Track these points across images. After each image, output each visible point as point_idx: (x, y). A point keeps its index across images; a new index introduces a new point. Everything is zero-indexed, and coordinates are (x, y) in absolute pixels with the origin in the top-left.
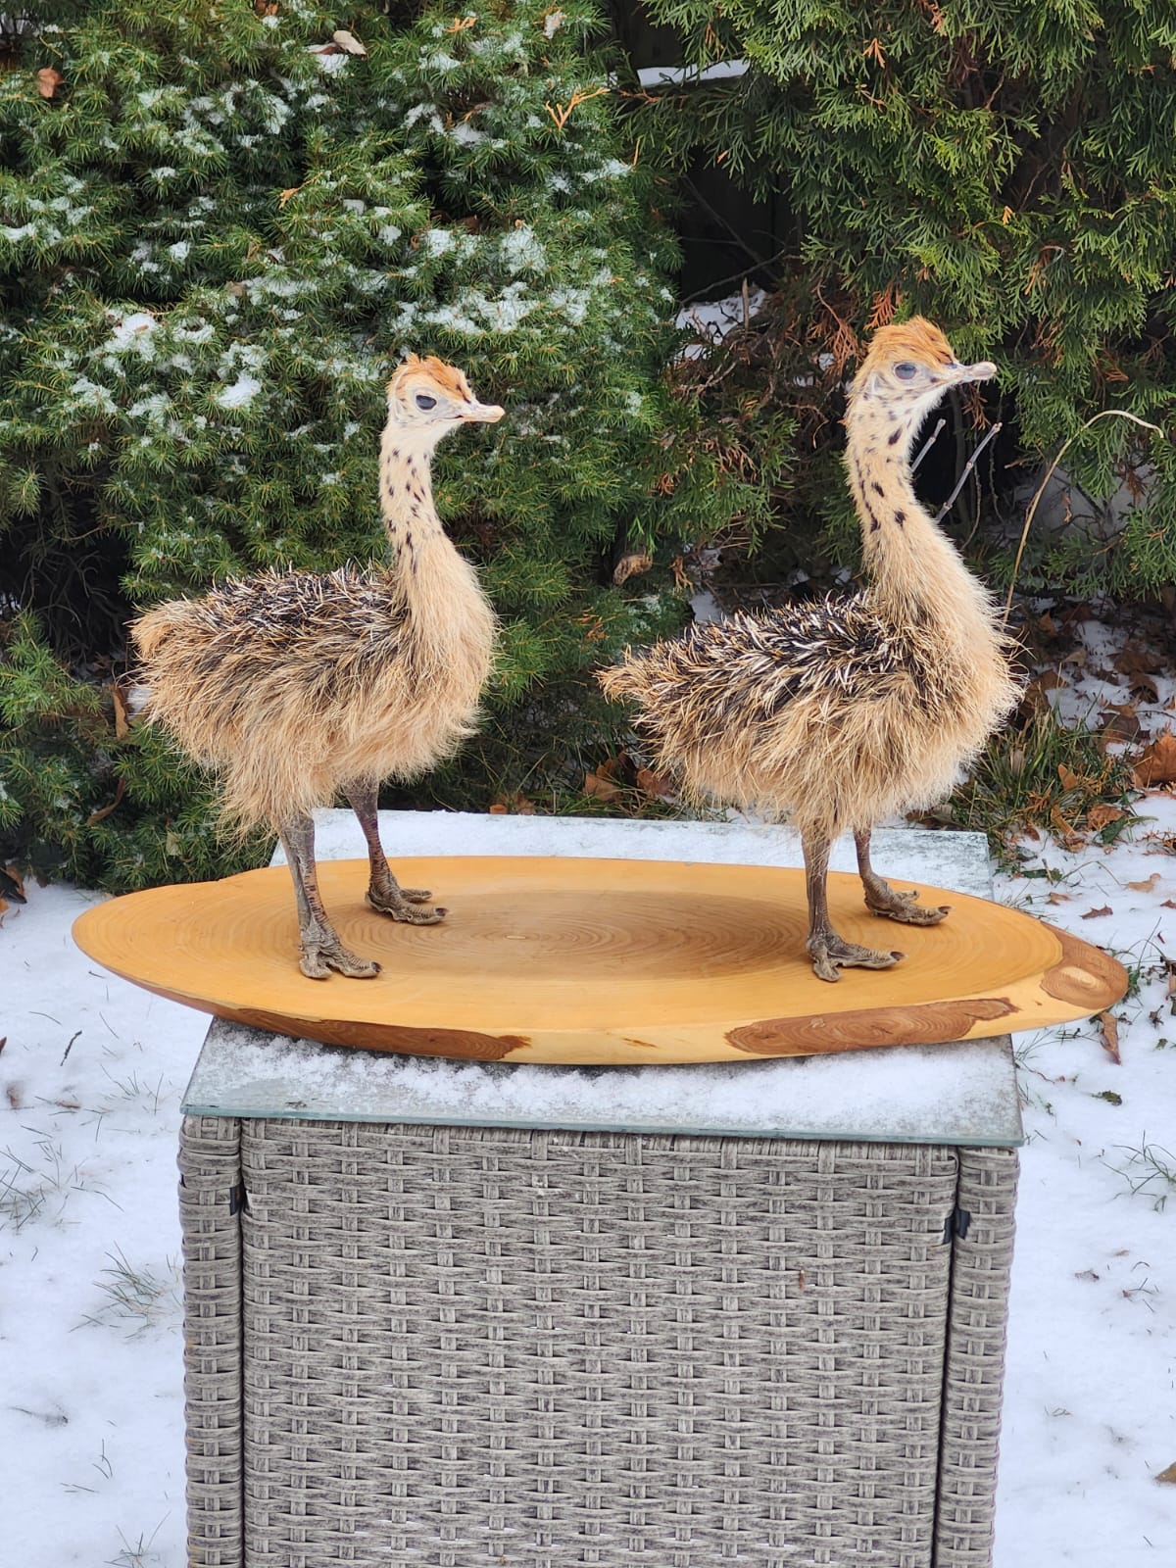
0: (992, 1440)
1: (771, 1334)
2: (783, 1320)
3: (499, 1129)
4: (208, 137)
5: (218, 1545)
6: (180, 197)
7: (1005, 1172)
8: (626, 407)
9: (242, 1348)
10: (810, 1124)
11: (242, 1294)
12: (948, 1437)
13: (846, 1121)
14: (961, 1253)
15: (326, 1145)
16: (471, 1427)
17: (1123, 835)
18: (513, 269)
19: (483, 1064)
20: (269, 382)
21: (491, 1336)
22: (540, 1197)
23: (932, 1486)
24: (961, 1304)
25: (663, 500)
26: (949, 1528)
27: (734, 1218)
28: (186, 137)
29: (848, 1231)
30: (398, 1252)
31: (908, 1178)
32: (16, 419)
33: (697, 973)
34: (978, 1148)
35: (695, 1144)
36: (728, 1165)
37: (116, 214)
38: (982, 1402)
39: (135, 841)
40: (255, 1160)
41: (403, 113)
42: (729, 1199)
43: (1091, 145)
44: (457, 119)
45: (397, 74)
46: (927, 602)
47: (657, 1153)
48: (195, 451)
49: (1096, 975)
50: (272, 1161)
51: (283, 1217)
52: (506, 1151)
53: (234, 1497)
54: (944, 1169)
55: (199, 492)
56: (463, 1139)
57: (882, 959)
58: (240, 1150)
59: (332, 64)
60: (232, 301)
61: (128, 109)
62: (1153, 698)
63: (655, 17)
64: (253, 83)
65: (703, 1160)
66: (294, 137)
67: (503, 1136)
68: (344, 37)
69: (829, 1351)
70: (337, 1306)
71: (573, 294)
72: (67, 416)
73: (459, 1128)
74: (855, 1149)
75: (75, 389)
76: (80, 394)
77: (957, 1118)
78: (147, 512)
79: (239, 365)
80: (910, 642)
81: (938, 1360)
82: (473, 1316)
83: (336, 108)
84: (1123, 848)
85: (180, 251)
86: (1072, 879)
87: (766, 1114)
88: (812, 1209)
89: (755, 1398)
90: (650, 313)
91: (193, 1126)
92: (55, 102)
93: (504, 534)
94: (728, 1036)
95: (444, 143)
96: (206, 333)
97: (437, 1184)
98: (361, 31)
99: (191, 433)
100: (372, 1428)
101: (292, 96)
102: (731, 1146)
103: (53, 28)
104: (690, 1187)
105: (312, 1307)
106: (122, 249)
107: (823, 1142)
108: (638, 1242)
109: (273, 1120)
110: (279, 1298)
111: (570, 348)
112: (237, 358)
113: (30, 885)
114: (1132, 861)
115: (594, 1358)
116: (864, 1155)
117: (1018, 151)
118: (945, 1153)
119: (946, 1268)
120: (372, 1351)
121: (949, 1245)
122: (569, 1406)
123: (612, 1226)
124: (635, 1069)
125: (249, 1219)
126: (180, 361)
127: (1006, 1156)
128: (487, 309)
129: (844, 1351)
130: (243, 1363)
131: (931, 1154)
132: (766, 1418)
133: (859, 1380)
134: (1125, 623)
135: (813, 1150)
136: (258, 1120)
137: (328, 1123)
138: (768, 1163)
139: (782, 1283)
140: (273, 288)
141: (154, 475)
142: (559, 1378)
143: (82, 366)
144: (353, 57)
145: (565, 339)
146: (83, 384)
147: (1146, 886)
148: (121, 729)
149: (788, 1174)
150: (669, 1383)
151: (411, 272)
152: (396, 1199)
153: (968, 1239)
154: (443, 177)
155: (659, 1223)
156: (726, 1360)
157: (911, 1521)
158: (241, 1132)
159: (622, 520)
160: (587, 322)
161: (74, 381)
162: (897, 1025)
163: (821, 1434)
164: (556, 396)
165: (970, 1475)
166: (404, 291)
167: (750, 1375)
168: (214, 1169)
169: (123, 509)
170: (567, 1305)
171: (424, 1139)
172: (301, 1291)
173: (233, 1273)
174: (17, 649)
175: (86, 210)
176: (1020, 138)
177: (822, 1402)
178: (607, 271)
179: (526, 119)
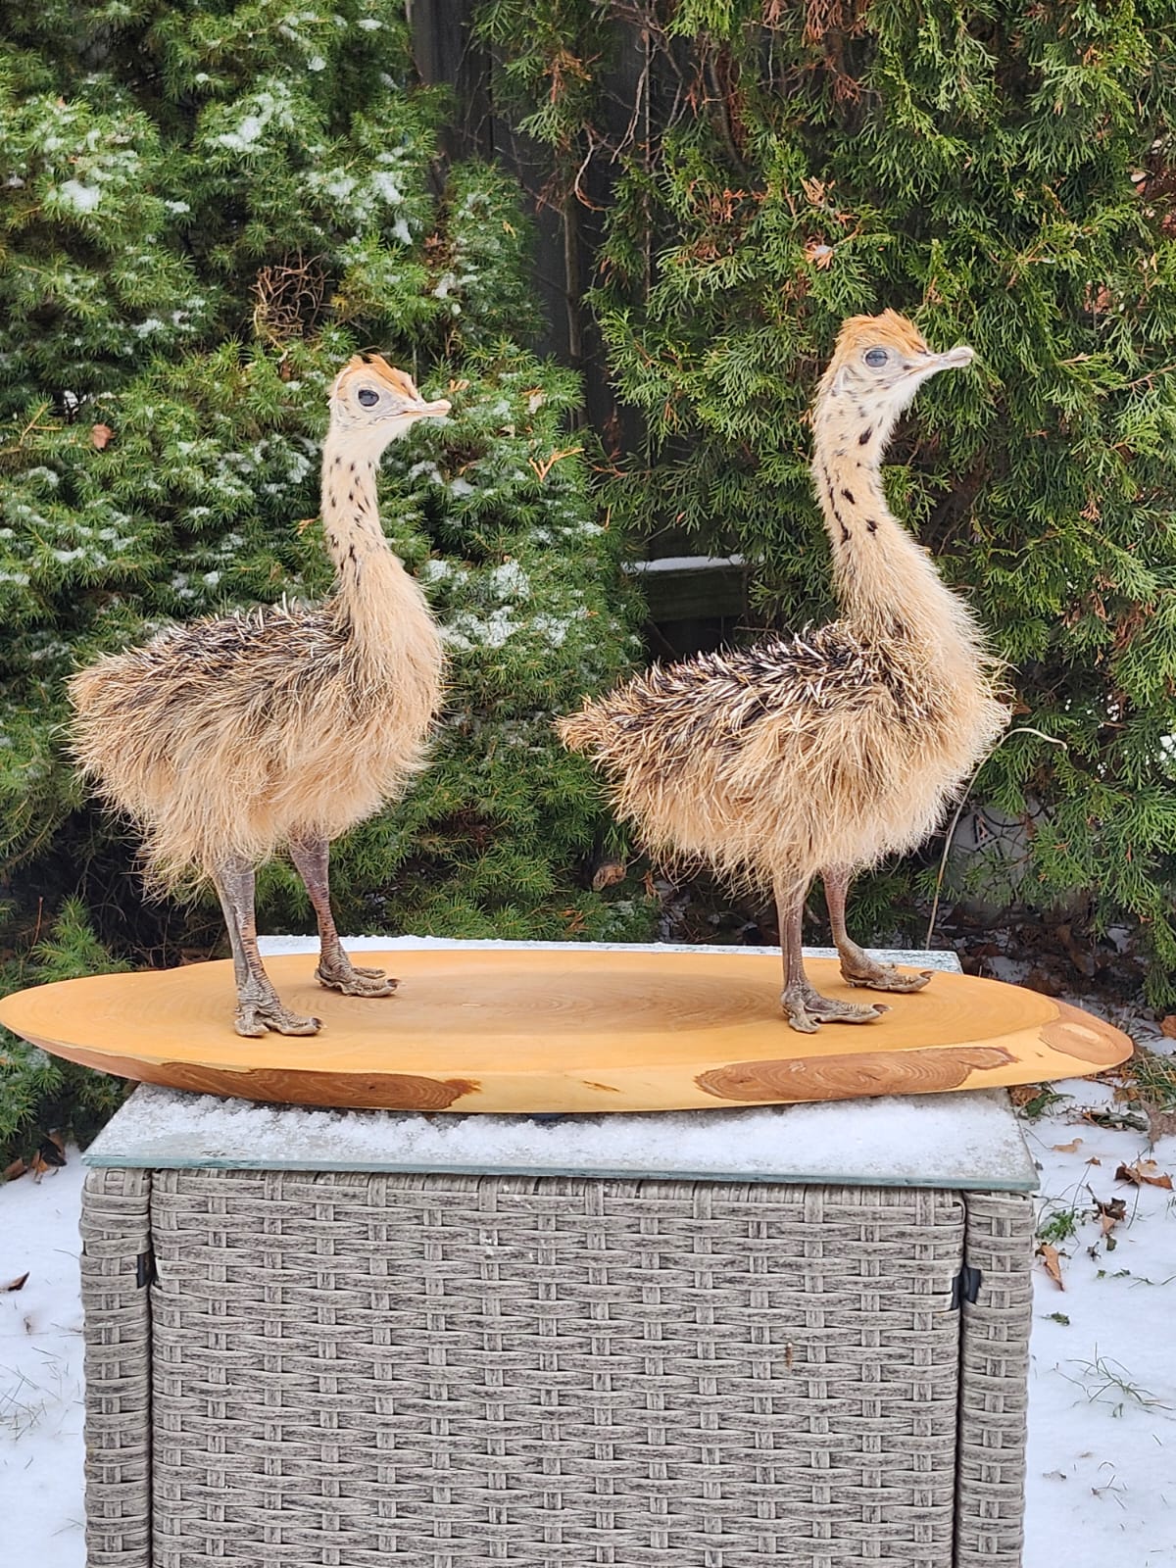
0: (1013, 1554)
1: (755, 1424)
2: (769, 1405)
3: (442, 1175)
4: (239, 482)
6: (214, 532)
7: (1020, 1220)
9: (150, 1453)
10: (795, 1164)
11: (151, 1386)
12: (964, 1551)
13: (835, 1163)
14: (970, 1320)
15: (247, 1199)
16: (412, 1545)
18: (502, 595)
19: (429, 1116)
21: (434, 1431)
22: (488, 1257)
24: (974, 1384)
27: (709, 1280)
28: (219, 482)
29: (840, 1294)
30: (327, 1328)
31: (908, 1229)
33: (666, 1028)
34: (988, 1192)
35: (664, 1191)
36: (702, 1215)
37: (157, 546)
38: (1001, 1506)
40: (166, 1223)
41: (407, 468)
42: (703, 1255)
43: (995, 498)
44: (454, 476)
46: (903, 615)
47: (621, 1201)
49: (1099, 1033)
50: (184, 1221)
51: (196, 1289)
52: (449, 1202)
54: (949, 1217)
56: (401, 1188)
57: (864, 1013)
58: (149, 1208)
61: (168, 453)
63: (622, 397)
64: (277, 437)
65: (673, 1209)
66: (312, 487)
67: (447, 1185)
69: (823, 1444)
70: (258, 1397)
71: (554, 621)
73: (398, 1176)
74: (845, 1194)
77: (961, 1164)
80: (886, 658)
81: (949, 1454)
82: (414, 1406)
84: (1045, 1121)
85: (213, 578)
87: (742, 1158)
88: (799, 1267)
89: (738, 1504)
90: (621, 653)
91: (95, 1181)
92: (105, 451)
93: (496, 835)
94: (698, 1080)
95: (443, 493)
97: (372, 1244)
102: (704, 1192)
103: (108, 395)
104: (659, 1243)
105: (229, 1399)
106: (162, 577)
107: (809, 1187)
108: (600, 1311)
109: (187, 1171)
110: (192, 1389)
111: (552, 667)
114: (1055, 1130)
115: (552, 1456)
116: (857, 1202)
117: (933, 502)
118: (949, 1199)
119: (955, 1340)
120: (298, 1452)
121: (957, 1312)
122: (524, 1517)
123: (571, 1292)
124: (596, 1117)
125: (158, 1292)
127: (1020, 1200)
128: (479, 628)
129: (840, 1443)
130: (151, 1472)
131: (934, 1199)
132: (751, 1528)
133: (858, 1479)
134: (1028, 957)
135: (798, 1195)
136: (169, 1170)
137: (250, 1173)
138: (747, 1212)
139: (767, 1359)
142: (512, 1482)
145: (547, 658)
147: (1072, 1148)
149: (770, 1225)
150: (639, 1486)
152: (326, 1261)
153: (979, 1303)
154: (442, 524)
155: (622, 1287)
156: (705, 1457)
158: (151, 1185)
159: (599, 827)
160: (565, 646)
162: (886, 1071)
163: (816, 1548)
164: (541, 714)
167: (732, 1475)
168: (118, 1232)
170: (520, 1390)
171: (357, 1190)
172: (217, 1380)
173: (140, 1359)
174: (62, 929)
175: (128, 541)
176: (935, 491)
177: (816, 1507)
178: (583, 609)
179: (511, 473)
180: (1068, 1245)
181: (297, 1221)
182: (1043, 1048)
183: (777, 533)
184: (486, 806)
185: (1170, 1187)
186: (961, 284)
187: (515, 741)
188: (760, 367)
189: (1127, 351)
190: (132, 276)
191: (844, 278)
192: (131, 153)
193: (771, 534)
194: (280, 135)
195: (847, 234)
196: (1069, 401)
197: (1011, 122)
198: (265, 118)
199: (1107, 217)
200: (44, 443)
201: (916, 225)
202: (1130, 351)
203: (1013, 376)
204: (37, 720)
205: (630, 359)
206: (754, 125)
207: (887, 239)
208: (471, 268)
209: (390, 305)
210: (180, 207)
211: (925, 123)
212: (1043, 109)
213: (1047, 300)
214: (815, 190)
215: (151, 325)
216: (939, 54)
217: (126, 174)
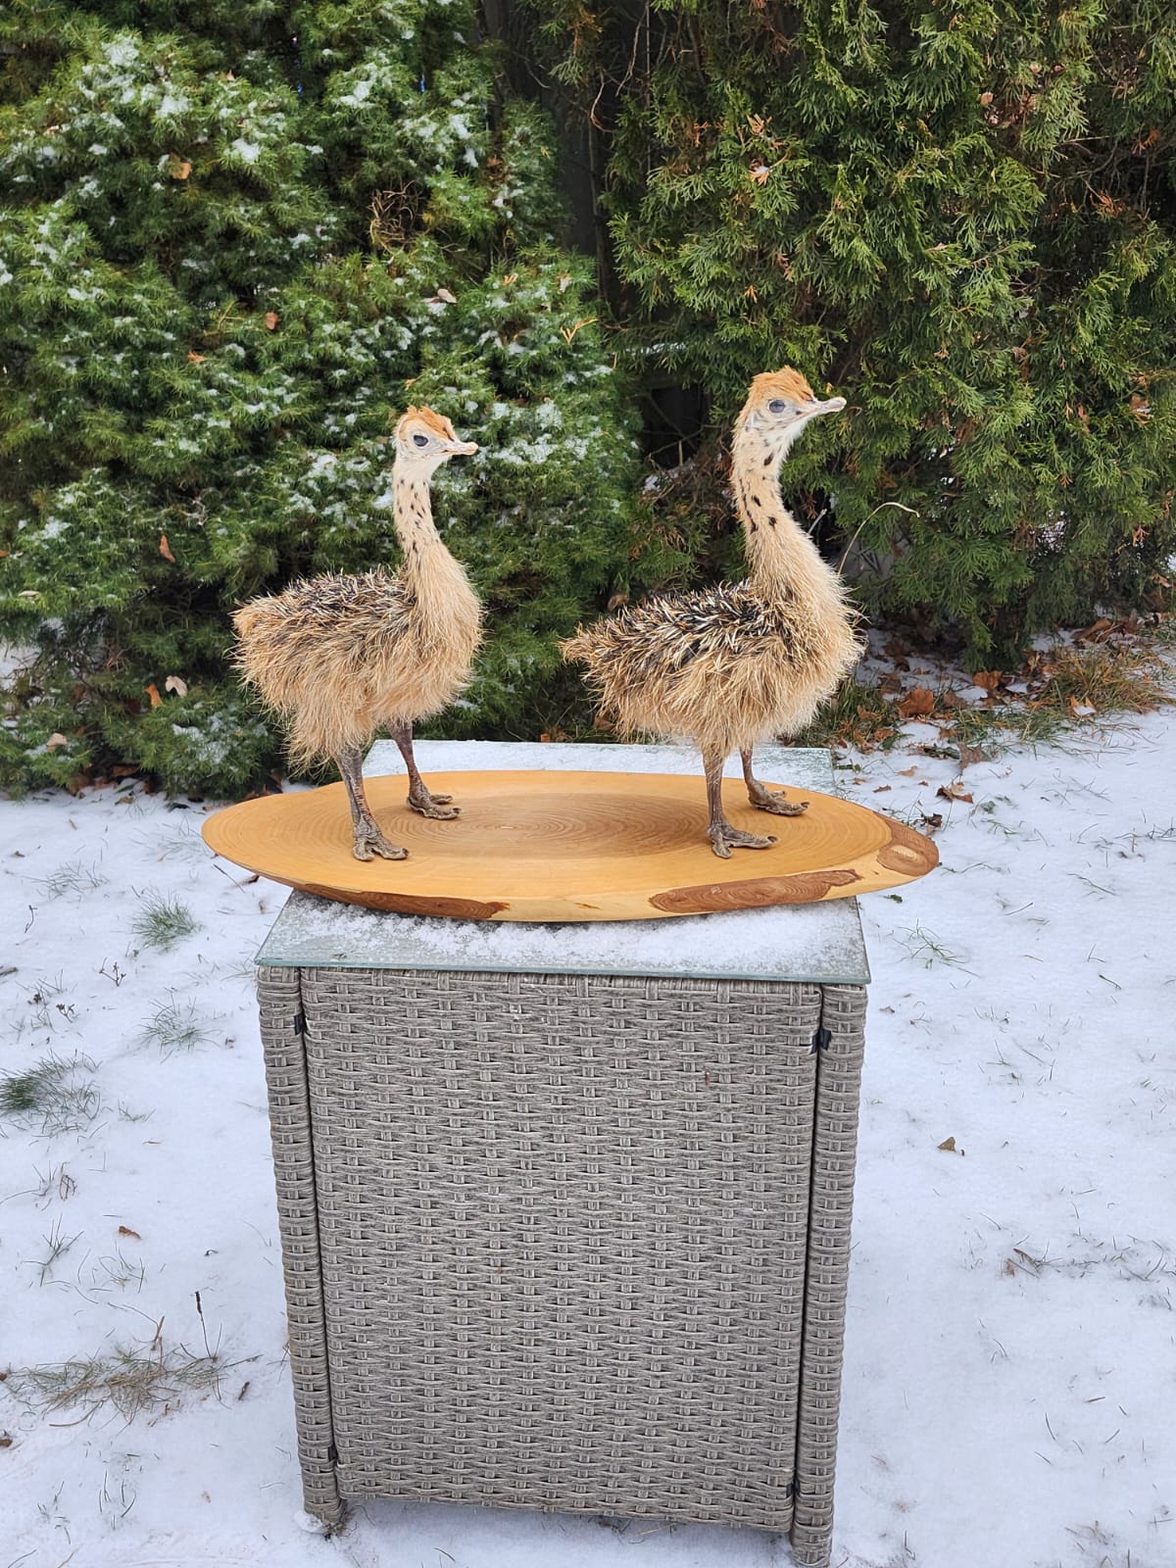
0: (849, 1190)
1: (686, 1117)
2: (695, 1107)
3: (485, 972)
4: (365, 351)
5: (301, 1258)
6: (350, 387)
7: (858, 1002)
8: (612, 508)
9: (310, 1126)
10: (712, 967)
11: (308, 1089)
12: (816, 1188)
13: (737, 965)
14: (823, 1059)
15: (361, 985)
16: (474, 1180)
17: (895, 744)
18: (543, 426)
19: (477, 922)
21: (485, 1118)
22: (516, 1020)
23: (805, 1221)
24: (825, 1096)
25: (633, 562)
26: (818, 1251)
27: (657, 1035)
28: (352, 351)
29: (741, 1044)
30: (416, 1060)
31: (785, 1007)
32: (260, 519)
33: (631, 853)
34: (836, 985)
35: (627, 983)
36: (651, 998)
37: (313, 397)
38: (841, 1164)
40: (311, 998)
41: (478, 337)
42: (652, 1019)
43: (877, 345)
44: (510, 340)
45: (474, 312)
46: (793, 584)
47: (599, 988)
48: (361, 534)
49: (917, 852)
50: (322, 998)
51: (332, 1037)
52: (490, 988)
53: (312, 1226)
54: (811, 1000)
55: (367, 559)
56: (459, 980)
57: (762, 842)
58: (300, 990)
59: (437, 308)
60: (381, 447)
61: (316, 333)
62: (907, 669)
63: (624, 278)
64: (390, 319)
65: (632, 994)
66: (415, 352)
67: (488, 978)
68: (444, 293)
69: (728, 1129)
70: (375, 1097)
71: (579, 441)
72: (287, 516)
73: (456, 972)
74: (744, 985)
75: (292, 500)
76: (295, 503)
77: (819, 961)
80: (780, 614)
81: (810, 1134)
82: (472, 1104)
83: (439, 334)
84: (895, 752)
85: (351, 419)
86: (867, 770)
87: (678, 960)
88: (714, 1029)
89: (676, 1161)
90: (625, 455)
91: (265, 974)
92: (275, 332)
93: (544, 583)
94: (651, 900)
95: (503, 353)
96: (366, 466)
97: (441, 1012)
98: (454, 290)
99: (359, 524)
100: (404, 1181)
101: (414, 327)
102: (653, 983)
103: (275, 290)
104: (624, 1013)
105: (357, 1099)
106: (318, 418)
108: (588, 1052)
109: (322, 968)
110: (334, 1093)
111: (577, 472)
113: (284, 784)
114: (900, 759)
115: (559, 1132)
116: (751, 990)
117: (835, 350)
118: (811, 989)
119: (814, 1071)
120: (401, 1128)
121: (815, 1055)
122: (543, 1166)
123: (568, 1041)
124: (585, 924)
125: (309, 1038)
126: (351, 482)
127: (857, 991)
128: (528, 450)
129: (739, 1129)
130: (311, 1138)
131: (801, 989)
132: (684, 1174)
133: (751, 1149)
134: (891, 629)
135: (713, 986)
136: (311, 968)
137: (362, 970)
138: (681, 996)
139: (693, 1081)
141: (337, 546)
142: (535, 1147)
143: (295, 486)
144: (451, 304)
145: (574, 468)
146: (297, 496)
147: (910, 773)
149: (695, 1004)
150: (613, 1151)
151: (484, 429)
153: (830, 1050)
154: (503, 374)
155: (601, 1038)
156: (654, 1135)
157: (790, 1246)
158: (300, 977)
159: (611, 573)
160: (586, 457)
161: (292, 495)
162: (773, 891)
163: (724, 1186)
164: (571, 502)
165: (833, 1215)
167: (671, 1145)
168: (281, 1003)
170: (539, 1097)
171: (431, 980)
172: (348, 1087)
173: (300, 1075)
175: (294, 395)
176: (836, 342)
177: (724, 1164)
178: (599, 429)
179: (549, 337)
181: (393, 998)
182: (878, 867)
183: (729, 372)
184: (536, 566)
185: (971, 802)
186: (857, 197)
187: (555, 522)
188: (719, 258)
189: (972, 240)
190: (285, 206)
191: (777, 193)
192: (280, 115)
193: (725, 373)
194: (383, 93)
195: (779, 158)
196: (930, 279)
197: (899, 69)
198: (372, 82)
199: (961, 144)
200: (232, 328)
201: (827, 151)
202: (974, 239)
203: (892, 260)
204: (243, 517)
205: (629, 249)
206: (715, 76)
207: (807, 164)
208: (519, 183)
209: (463, 219)
210: (317, 150)
211: (835, 78)
212: (919, 63)
213: (918, 206)
214: (757, 125)
215: (302, 238)
216: (846, 23)
217: (276, 132)
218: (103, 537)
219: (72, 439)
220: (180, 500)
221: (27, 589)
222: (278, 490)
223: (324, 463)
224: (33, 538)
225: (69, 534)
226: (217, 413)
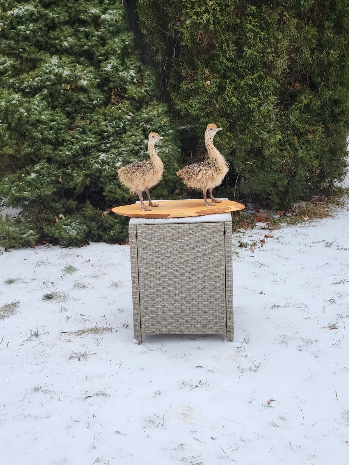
1: (203, 248)
2: (204, 246)
3: (168, 224)
4: (112, 128)
5: (135, 282)
6: (108, 137)
7: (230, 225)
8: (175, 166)
9: (138, 255)
10: (206, 221)
11: (137, 248)
14: (226, 236)
15: (147, 228)
16: (167, 264)
17: (254, 228)
19: (165, 218)
20: (123, 163)
21: (168, 251)
22: (173, 232)
24: (226, 242)
26: (227, 273)
28: (109, 128)
29: (212, 234)
30: (156, 241)
31: (218, 226)
32: (86, 171)
34: (227, 222)
36: (196, 226)
37: (99, 140)
39: (106, 234)
40: (137, 231)
41: (140, 123)
42: (197, 231)
43: (241, 123)
44: (147, 124)
45: (139, 118)
47: (188, 225)
50: (140, 230)
51: (142, 237)
52: (169, 227)
53: (138, 276)
54: (223, 225)
55: (113, 180)
56: (164, 225)
59: (129, 117)
60: (117, 152)
61: (100, 124)
63: (175, 108)
64: (118, 120)
65: (193, 226)
66: (124, 128)
68: (130, 113)
69: (210, 250)
70: (149, 249)
72: (94, 169)
74: (212, 223)
75: (95, 165)
76: (96, 166)
78: (106, 183)
79: (118, 160)
81: (224, 250)
82: (166, 249)
83: (130, 124)
85: (109, 145)
86: (246, 233)
88: (207, 231)
89: (202, 257)
90: (177, 153)
91: (130, 226)
92: (90, 124)
94: (195, 212)
95: (146, 128)
96: (113, 156)
97: (161, 232)
98: (133, 113)
100: (154, 265)
101: (123, 122)
103: (89, 114)
104: (192, 230)
105: (146, 249)
106: (100, 145)
107: (208, 223)
108: (186, 237)
109: (140, 225)
110: (142, 248)
112: (118, 159)
113: (90, 242)
115: (181, 253)
117: (230, 124)
118: (223, 223)
119: (224, 238)
121: (224, 235)
122: (179, 260)
123: (183, 235)
125: (138, 238)
126: (110, 160)
127: (230, 223)
129: (212, 250)
130: (138, 257)
131: (221, 223)
133: (214, 253)
134: (254, 203)
136: (138, 225)
137: (147, 224)
138: (201, 226)
139: (204, 241)
140: (123, 149)
141: (107, 177)
142: (177, 256)
144: (132, 116)
145: (165, 155)
148: (103, 217)
149: (204, 227)
150: (191, 256)
151: (142, 146)
152: (156, 234)
153: (226, 234)
154: (146, 133)
156: (198, 252)
157: (222, 272)
158: (136, 227)
159: (175, 183)
160: (168, 152)
162: (216, 211)
163: (210, 261)
166: (141, 149)
167: (201, 254)
168: (133, 232)
169: (102, 183)
170: (178, 246)
171: (159, 226)
174: (88, 205)
175: (95, 140)
176: (230, 122)
177: (210, 257)
178: (171, 146)
179: (157, 123)
180: (255, 247)
181: (153, 229)
182: (234, 207)
185: (273, 238)
186: (232, 88)
188: (199, 103)
189: (261, 96)
190: (92, 94)
191: (213, 87)
192: (91, 73)
193: (202, 131)
194: (114, 67)
195: (213, 79)
196: (252, 106)
197: (240, 57)
198: (112, 64)
199: (256, 75)
200: (80, 124)
201: (224, 77)
202: (262, 97)
203: (242, 102)
204: (82, 170)
205: (176, 101)
206: (196, 59)
207: (219, 80)
208: (148, 86)
209: (135, 95)
210: (98, 80)
211: (225, 61)
212: (245, 56)
213: (247, 89)
214: (207, 71)
215: (95, 102)
216: (227, 48)
217: (90, 77)
218: (46, 177)
219: (37, 153)
220: (64, 167)
221: (26, 191)
222: (91, 163)
223: (103, 156)
224: (28, 178)
225: (38, 177)
226: (76, 145)
